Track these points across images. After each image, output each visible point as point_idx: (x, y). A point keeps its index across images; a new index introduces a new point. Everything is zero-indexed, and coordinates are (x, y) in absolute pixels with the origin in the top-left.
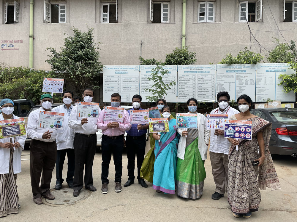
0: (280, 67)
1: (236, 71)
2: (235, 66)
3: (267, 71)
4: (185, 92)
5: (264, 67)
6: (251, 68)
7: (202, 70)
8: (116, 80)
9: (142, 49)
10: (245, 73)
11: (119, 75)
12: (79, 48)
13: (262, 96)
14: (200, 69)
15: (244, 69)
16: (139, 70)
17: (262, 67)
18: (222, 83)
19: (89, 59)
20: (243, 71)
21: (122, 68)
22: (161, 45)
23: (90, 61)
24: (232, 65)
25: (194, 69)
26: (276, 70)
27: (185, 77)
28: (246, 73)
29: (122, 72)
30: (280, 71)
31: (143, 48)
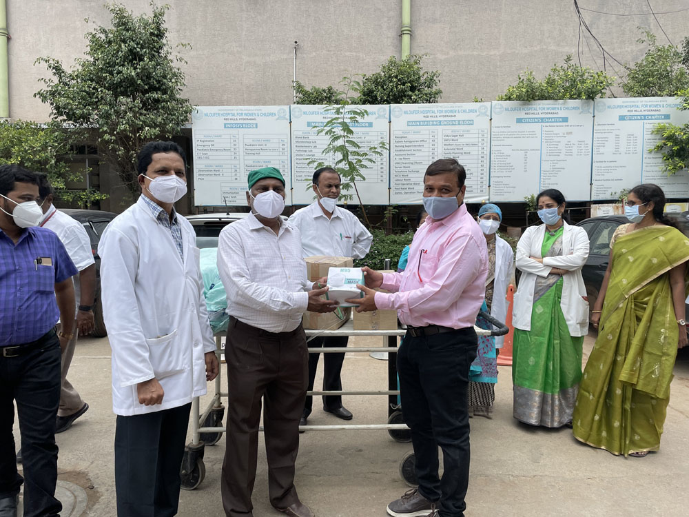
0: (655, 109)
1: (542, 120)
2: (541, 106)
3: (622, 118)
4: (411, 175)
5: (614, 107)
6: (581, 110)
7: (455, 116)
8: (227, 146)
9: (297, 63)
10: (566, 124)
11: (234, 131)
12: (125, 58)
13: (606, 184)
14: (450, 114)
15: (562, 114)
16: (288, 117)
17: (608, 107)
18: (506, 151)
19: (153, 89)
20: (561, 120)
21: (242, 114)
22: (348, 54)
23: (155, 95)
24: (533, 102)
25: (433, 114)
26: (645, 116)
27: (411, 137)
28: (569, 123)
29: (242, 124)
30: (656, 117)
31: (298, 61)
